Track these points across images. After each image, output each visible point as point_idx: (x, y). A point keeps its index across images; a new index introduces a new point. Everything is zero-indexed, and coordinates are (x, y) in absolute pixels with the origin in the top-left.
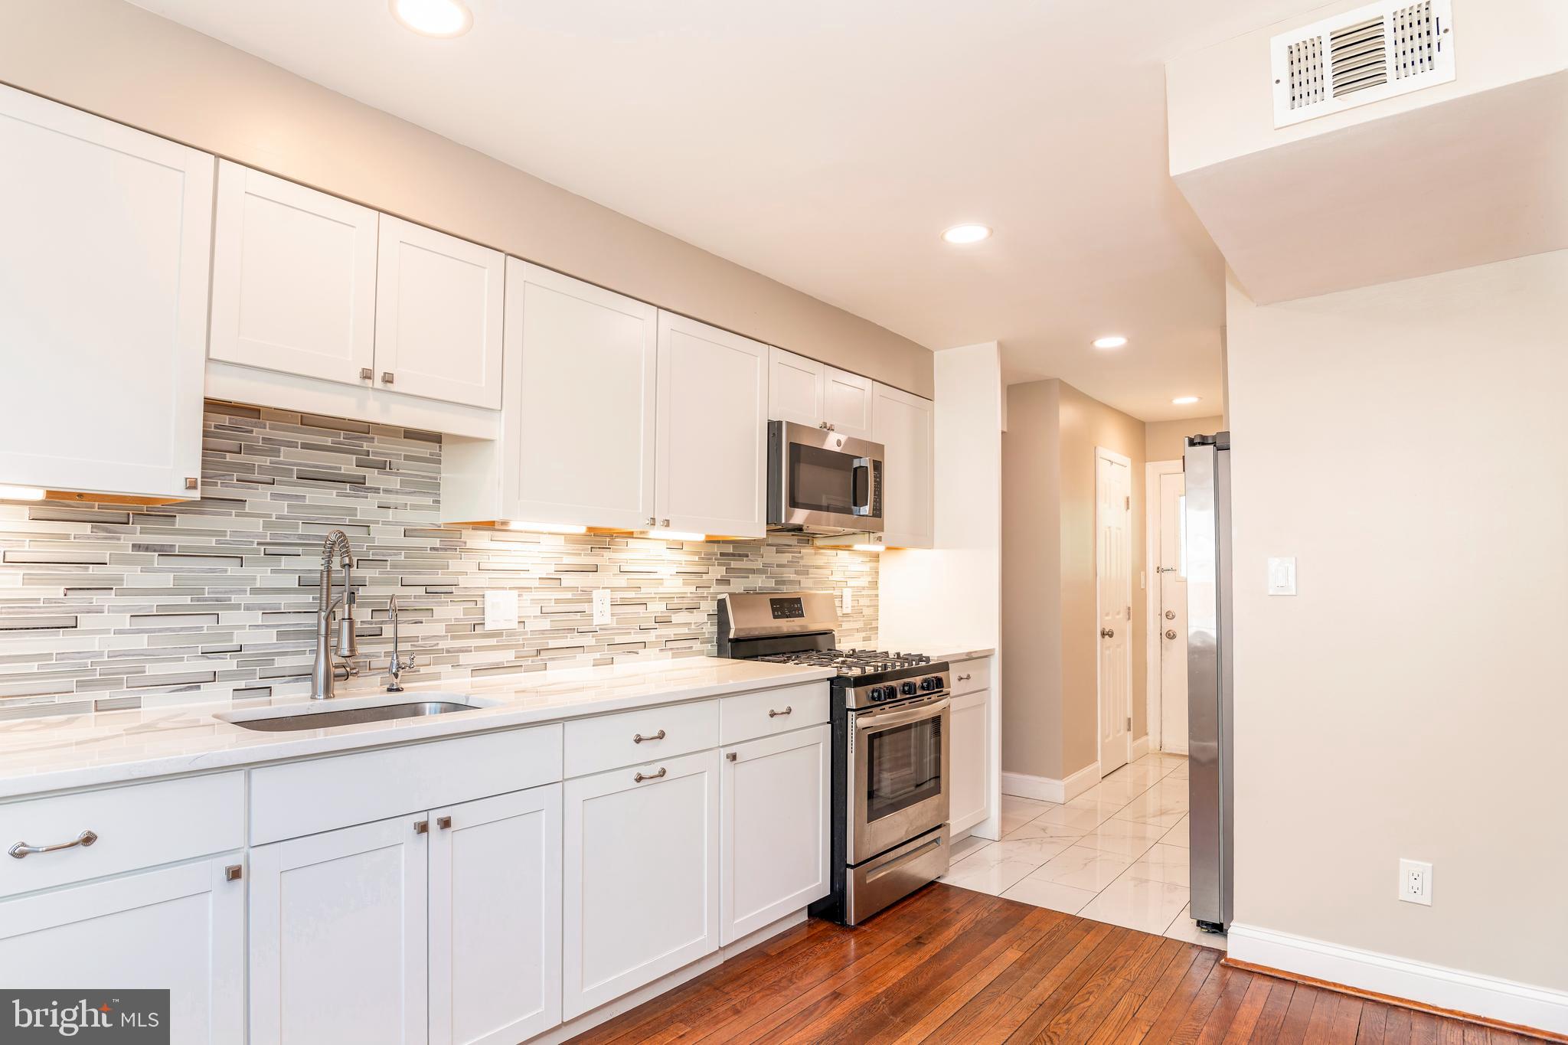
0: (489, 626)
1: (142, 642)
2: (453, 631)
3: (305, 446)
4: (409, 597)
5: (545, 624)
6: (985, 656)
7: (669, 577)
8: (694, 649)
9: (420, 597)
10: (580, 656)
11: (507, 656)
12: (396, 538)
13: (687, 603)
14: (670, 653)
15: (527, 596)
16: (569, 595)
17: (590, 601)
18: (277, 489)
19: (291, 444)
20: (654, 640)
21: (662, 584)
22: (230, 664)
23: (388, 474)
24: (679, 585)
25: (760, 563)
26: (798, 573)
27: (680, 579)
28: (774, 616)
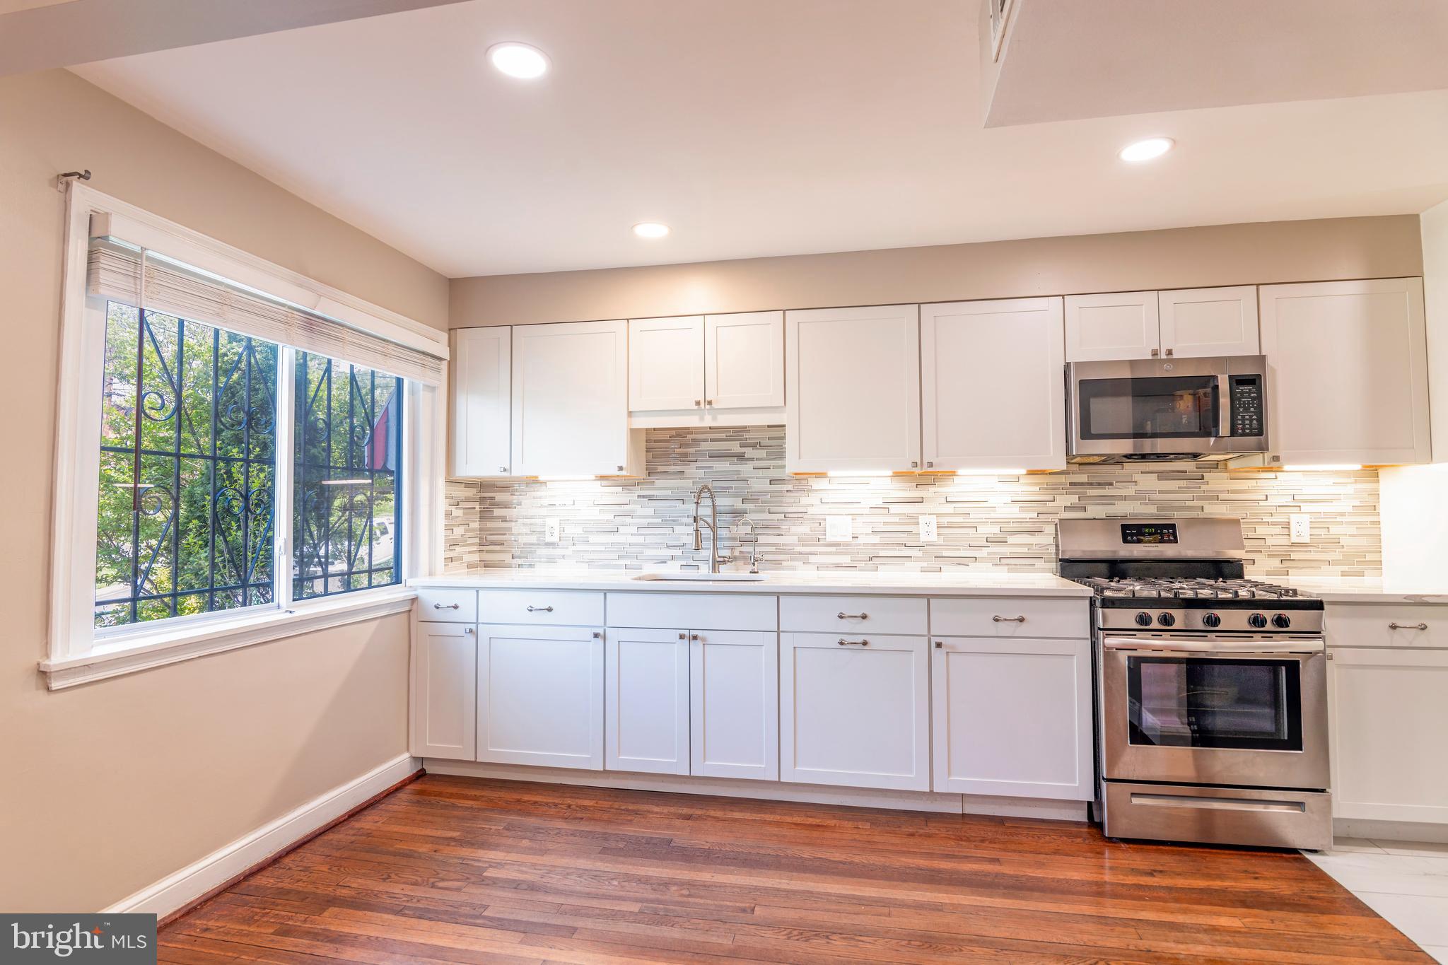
0: (829, 539)
1: (640, 539)
2: (802, 542)
3: (712, 440)
4: (772, 520)
5: (876, 539)
7: (1002, 505)
8: (1036, 567)
9: (782, 520)
10: (908, 564)
11: (845, 560)
12: (765, 485)
13: (1029, 527)
14: (1006, 568)
15: (860, 519)
16: (896, 519)
17: (917, 524)
18: (699, 464)
19: (705, 440)
20: (986, 556)
21: (995, 511)
22: (678, 552)
23: (758, 449)
24: (1014, 512)
25: (1130, 490)
26: (1200, 499)
27: (1016, 508)
28: (1125, 541)
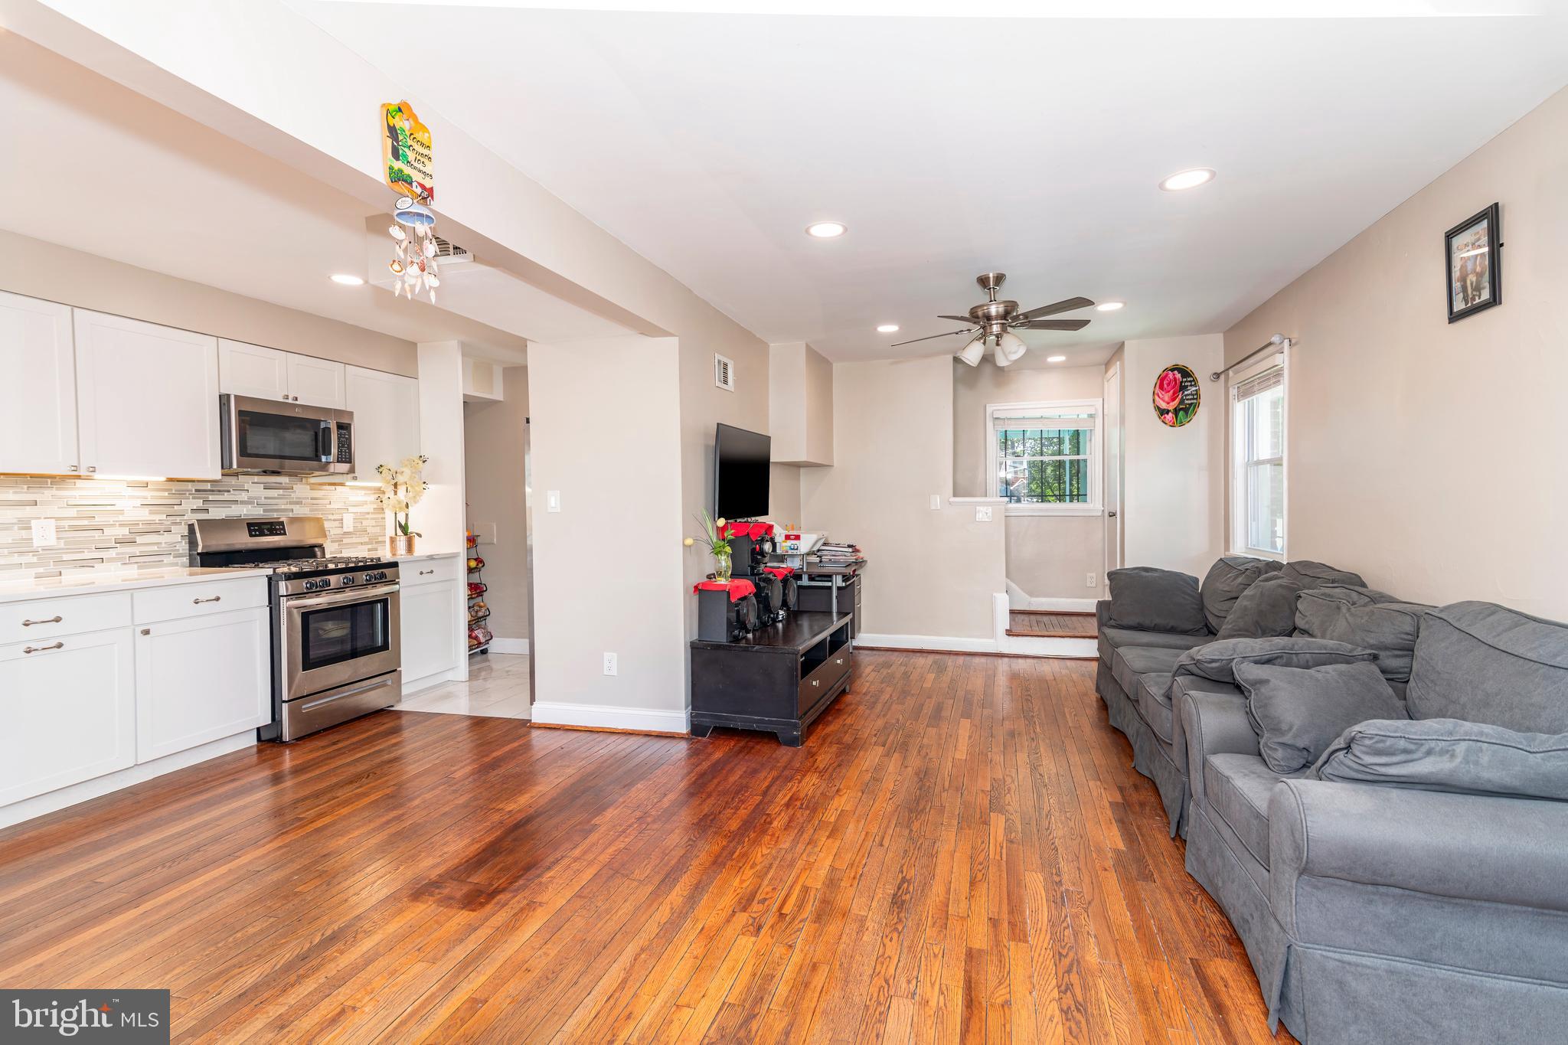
6: (453, 556)
7: (132, 509)
8: (165, 562)
13: (155, 527)
14: (136, 566)
17: (29, 528)
20: (115, 556)
21: (123, 514)
24: (145, 515)
25: (244, 496)
26: (291, 503)
27: (146, 510)
28: (251, 535)
